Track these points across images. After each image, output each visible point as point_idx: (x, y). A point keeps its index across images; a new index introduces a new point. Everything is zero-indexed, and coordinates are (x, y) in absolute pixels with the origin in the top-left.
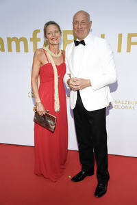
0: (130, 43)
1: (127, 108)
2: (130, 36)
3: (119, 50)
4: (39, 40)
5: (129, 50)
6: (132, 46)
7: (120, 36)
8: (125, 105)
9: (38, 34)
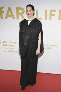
0: (51, 15)
1: (50, 48)
2: (51, 11)
3: (46, 18)
4: (4, 12)
5: (50, 18)
6: (52, 16)
7: (46, 11)
8: (49, 47)
9: (3, 9)
